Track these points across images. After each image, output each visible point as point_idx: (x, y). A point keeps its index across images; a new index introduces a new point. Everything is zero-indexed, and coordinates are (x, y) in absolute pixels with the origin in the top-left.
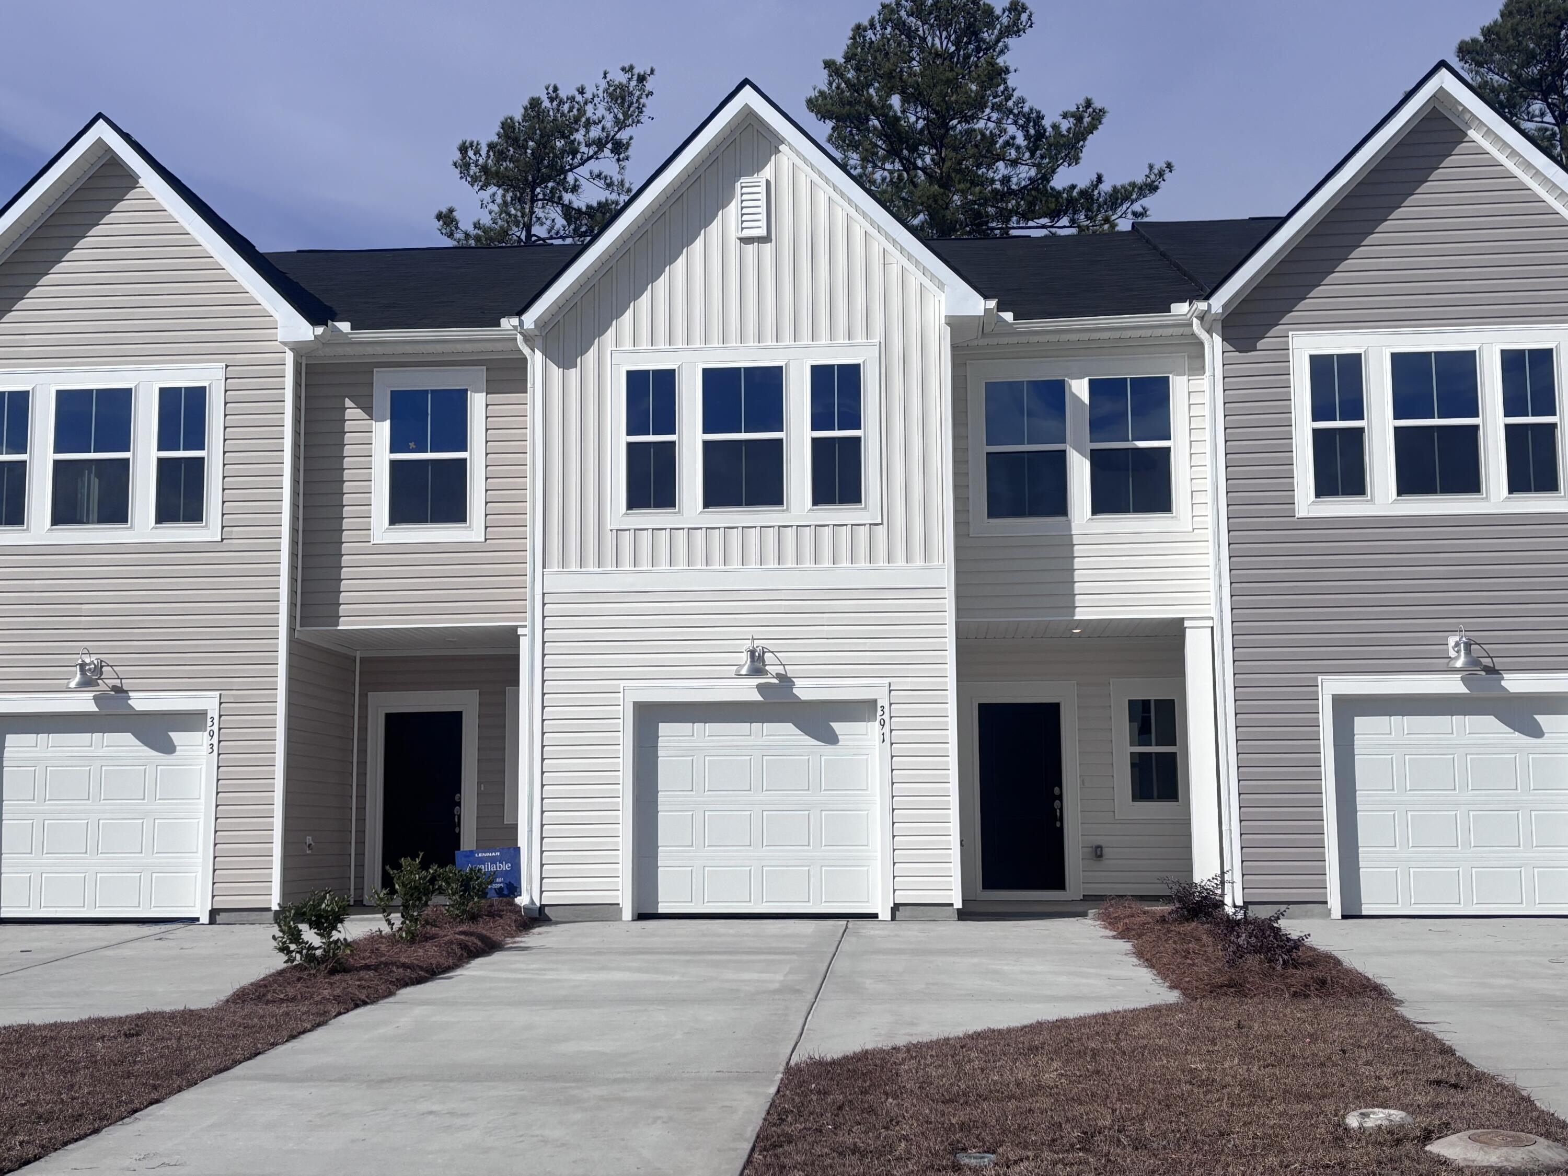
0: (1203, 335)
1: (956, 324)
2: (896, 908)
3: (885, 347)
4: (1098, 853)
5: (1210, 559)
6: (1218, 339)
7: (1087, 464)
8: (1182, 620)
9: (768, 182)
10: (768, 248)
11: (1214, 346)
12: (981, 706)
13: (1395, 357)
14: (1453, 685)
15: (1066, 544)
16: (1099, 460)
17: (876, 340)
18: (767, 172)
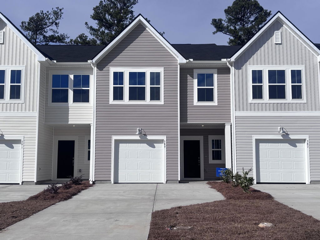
0: (93, 67)
1: (41, 63)
2: (23, 182)
3: (26, 67)
4: (80, 171)
5: (92, 112)
6: (96, 68)
7: (72, 92)
8: (90, 124)
9: (4, 32)
10: (3, 46)
11: (95, 69)
12: (59, 141)
13: (130, 73)
14: (137, 138)
15: (67, 108)
16: (75, 91)
17: (25, 65)
18: (4, 30)
